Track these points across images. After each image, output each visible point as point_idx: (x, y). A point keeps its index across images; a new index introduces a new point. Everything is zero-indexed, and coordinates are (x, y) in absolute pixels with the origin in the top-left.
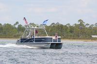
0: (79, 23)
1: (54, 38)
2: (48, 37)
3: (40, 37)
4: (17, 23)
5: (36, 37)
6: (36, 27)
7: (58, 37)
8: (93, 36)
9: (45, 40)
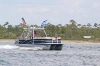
0: (71, 24)
1: (54, 39)
2: (47, 38)
3: (39, 38)
4: (7, 23)
5: (35, 38)
6: (34, 28)
7: (58, 38)
8: (85, 37)
9: (45, 41)
